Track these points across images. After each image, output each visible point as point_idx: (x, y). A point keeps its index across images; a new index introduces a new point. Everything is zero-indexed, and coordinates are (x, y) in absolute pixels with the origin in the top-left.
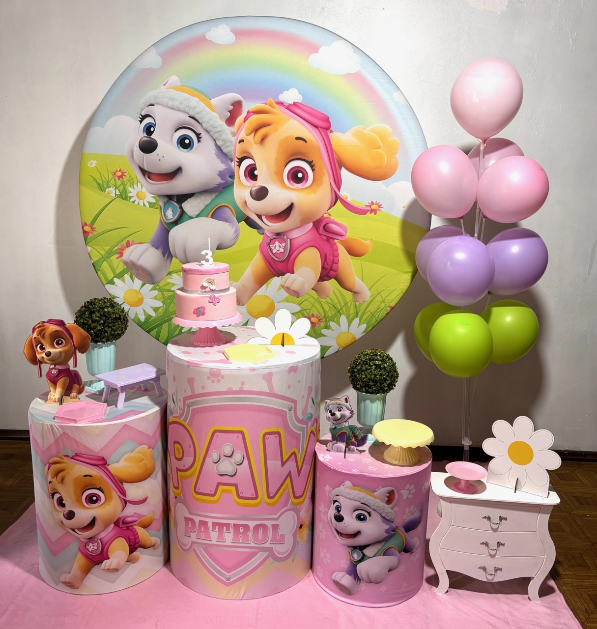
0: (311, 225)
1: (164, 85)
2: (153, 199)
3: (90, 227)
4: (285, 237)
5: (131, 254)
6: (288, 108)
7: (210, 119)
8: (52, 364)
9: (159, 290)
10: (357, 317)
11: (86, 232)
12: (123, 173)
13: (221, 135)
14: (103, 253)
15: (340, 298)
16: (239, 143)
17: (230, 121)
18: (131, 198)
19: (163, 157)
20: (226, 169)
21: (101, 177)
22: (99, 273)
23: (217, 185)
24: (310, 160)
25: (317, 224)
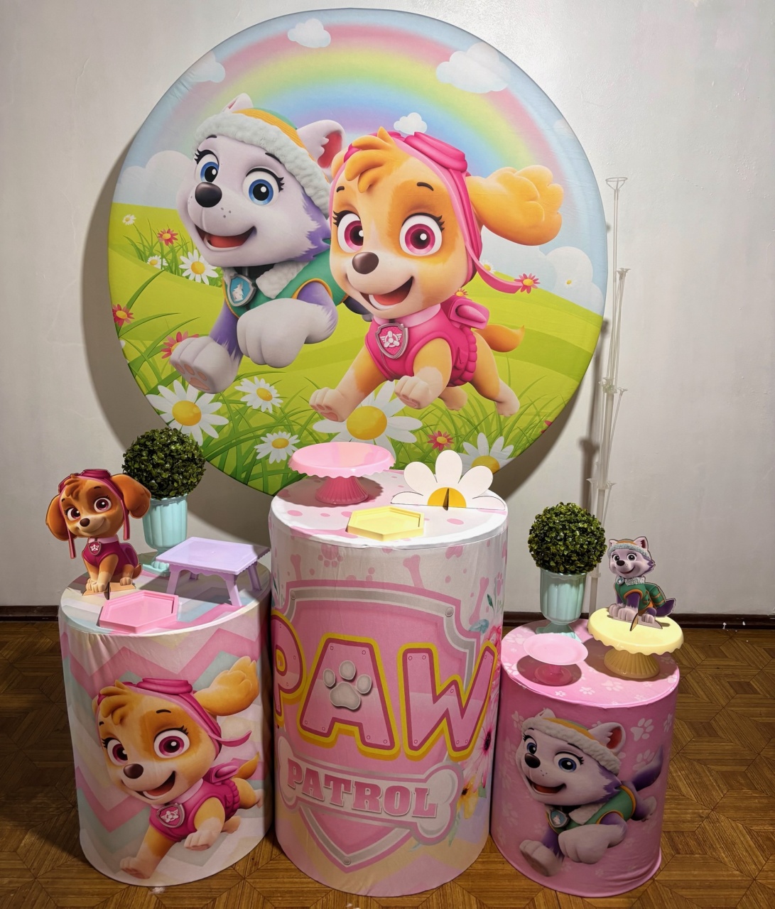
0: (438, 307)
1: (230, 107)
2: (214, 272)
3: (125, 312)
4: (402, 325)
5: (183, 351)
6: (407, 141)
7: (296, 158)
8: (91, 537)
9: (224, 402)
10: (501, 435)
11: (120, 319)
12: (172, 235)
13: (311, 181)
14: (143, 349)
15: (478, 410)
16: (337, 191)
17: (325, 160)
18: (183, 271)
19: (230, 212)
20: (318, 229)
21: (142, 240)
22: (137, 377)
23: (306, 251)
24: (437, 215)
25: (446, 306)
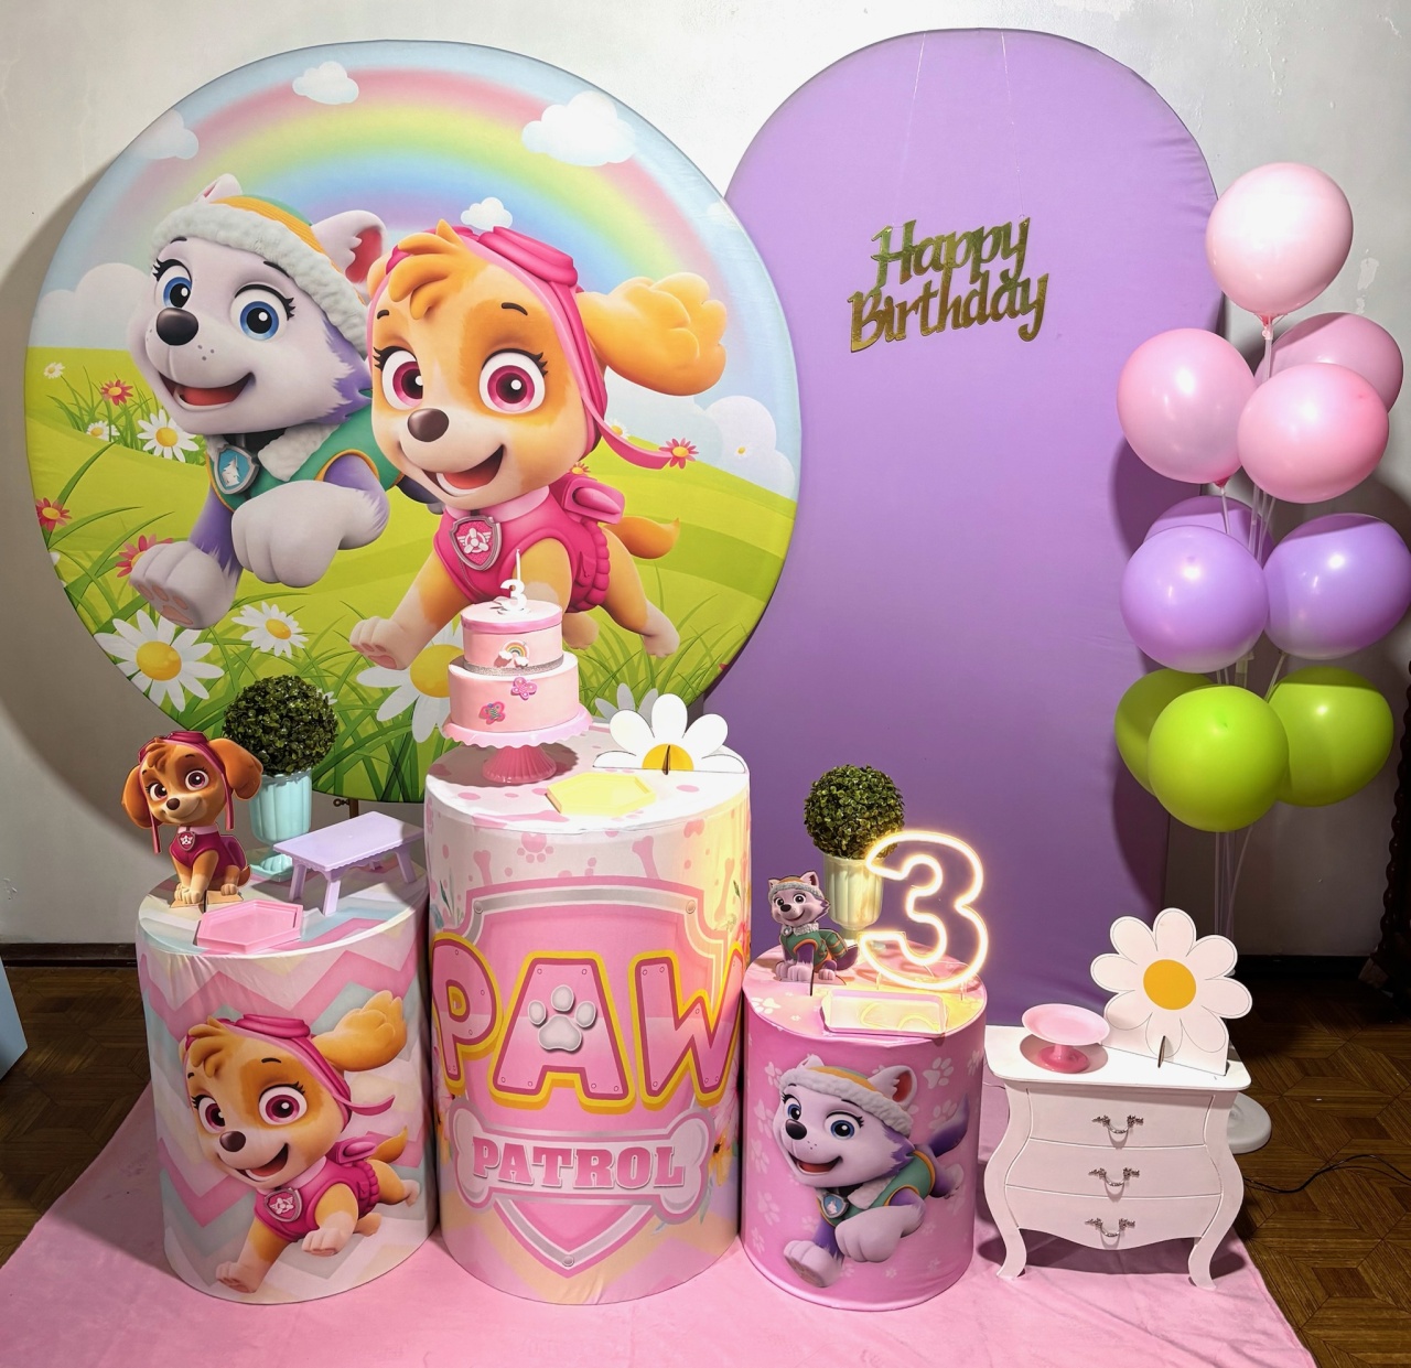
0: (546, 491)
1: (206, 195)
2: (193, 443)
3: (57, 508)
4: (491, 518)
5: (148, 565)
6: (483, 240)
7: (312, 268)
8: (182, 826)
9: (215, 642)
11: (48, 520)
12: (124, 389)
13: (337, 302)
14: (88, 564)
15: (616, 648)
16: (379, 317)
17: (357, 271)
18: (144, 442)
19: (212, 351)
20: (351, 374)
21: (76, 399)
22: (80, 608)
23: (335, 409)
24: (536, 352)
25: (557, 489)
